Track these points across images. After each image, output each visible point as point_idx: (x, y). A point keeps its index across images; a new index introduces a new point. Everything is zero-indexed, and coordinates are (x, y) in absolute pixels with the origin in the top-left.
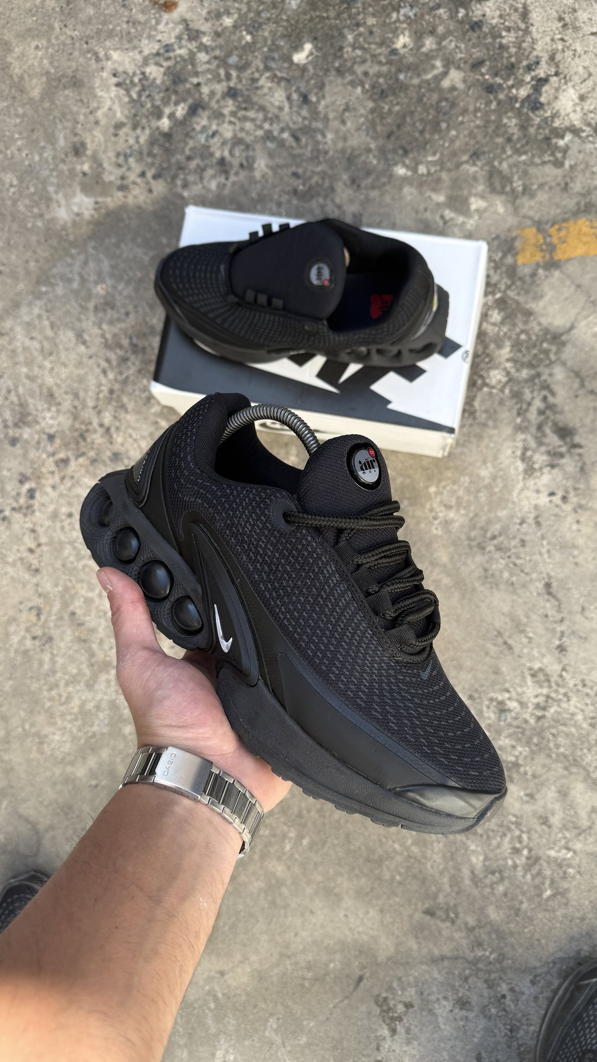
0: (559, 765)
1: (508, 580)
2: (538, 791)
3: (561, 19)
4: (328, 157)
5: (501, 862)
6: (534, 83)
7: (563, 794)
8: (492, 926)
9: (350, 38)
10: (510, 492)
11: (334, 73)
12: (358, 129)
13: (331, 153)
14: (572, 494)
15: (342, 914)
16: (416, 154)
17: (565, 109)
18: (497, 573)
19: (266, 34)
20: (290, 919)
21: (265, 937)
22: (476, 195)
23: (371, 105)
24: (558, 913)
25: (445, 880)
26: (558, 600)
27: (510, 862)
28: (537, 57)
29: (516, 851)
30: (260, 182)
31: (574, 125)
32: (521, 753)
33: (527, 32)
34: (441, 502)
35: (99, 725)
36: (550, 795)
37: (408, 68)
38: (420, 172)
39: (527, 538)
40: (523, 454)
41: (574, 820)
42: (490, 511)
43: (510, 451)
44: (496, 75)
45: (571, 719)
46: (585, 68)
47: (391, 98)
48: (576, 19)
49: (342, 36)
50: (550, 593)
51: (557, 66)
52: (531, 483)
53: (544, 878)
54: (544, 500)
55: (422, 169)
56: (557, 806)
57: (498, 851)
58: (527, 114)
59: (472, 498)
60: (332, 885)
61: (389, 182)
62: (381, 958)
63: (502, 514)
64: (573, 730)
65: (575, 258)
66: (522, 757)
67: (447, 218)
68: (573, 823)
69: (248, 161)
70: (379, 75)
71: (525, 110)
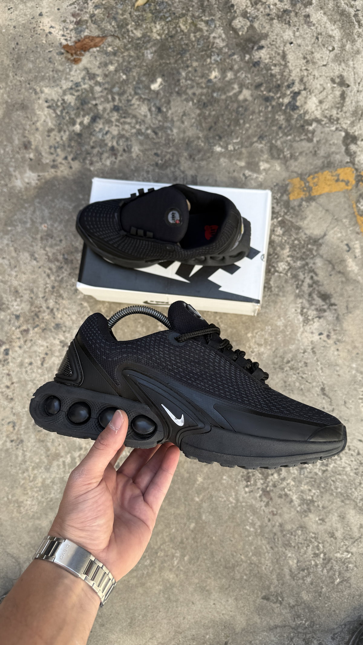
0: (338, 499)
1: (299, 387)
2: (327, 516)
3: (305, 58)
4: (174, 143)
5: (308, 563)
6: (292, 95)
7: (342, 517)
8: (305, 604)
9: (184, 74)
10: (296, 334)
11: (175, 94)
12: (192, 126)
13: (176, 141)
14: (332, 334)
15: (212, 602)
16: (226, 139)
17: (311, 109)
18: (292, 384)
19: (135, 74)
20: (180, 609)
21: (165, 621)
22: (263, 161)
23: (198, 111)
24: (345, 593)
25: (274, 577)
26: (329, 398)
27: (313, 563)
28: (293, 80)
29: (316, 555)
30: (135, 159)
31: (317, 118)
32: (315, 494)
33: (286, 66)
34: (255, 342)
35: (54, 493)
36: (334, 518)
37: (219, 90)
38: (229, 149)
39: (308, 361)
40: (302, 311)
41: (350, 533)
42: (284, 346)
43: (294, 310)
44: (270, 91)
45: (343, 471)
46: (321, 85)
47: (210, 107)
48: (313, 58)
49: (179, 73)
50: (324, 394)
51: (305, 84)
52: (307, 328)
53: (335, 571)
54: (316, 338)
55: (231, 147)
56: (339, 525)
57: (305, 556)
58: (289, 113)
59: (273, 338)
60: (205, 585)
61: (212, 156)
62: (238, 630)
63: (292, 347)
64: (345, 477)
65: (324, 194)
66: (315, 496)
67: (247, 175)
68: (350, 535)
69: (128, 148)
70: (202, 94)
71: (288, 110)
